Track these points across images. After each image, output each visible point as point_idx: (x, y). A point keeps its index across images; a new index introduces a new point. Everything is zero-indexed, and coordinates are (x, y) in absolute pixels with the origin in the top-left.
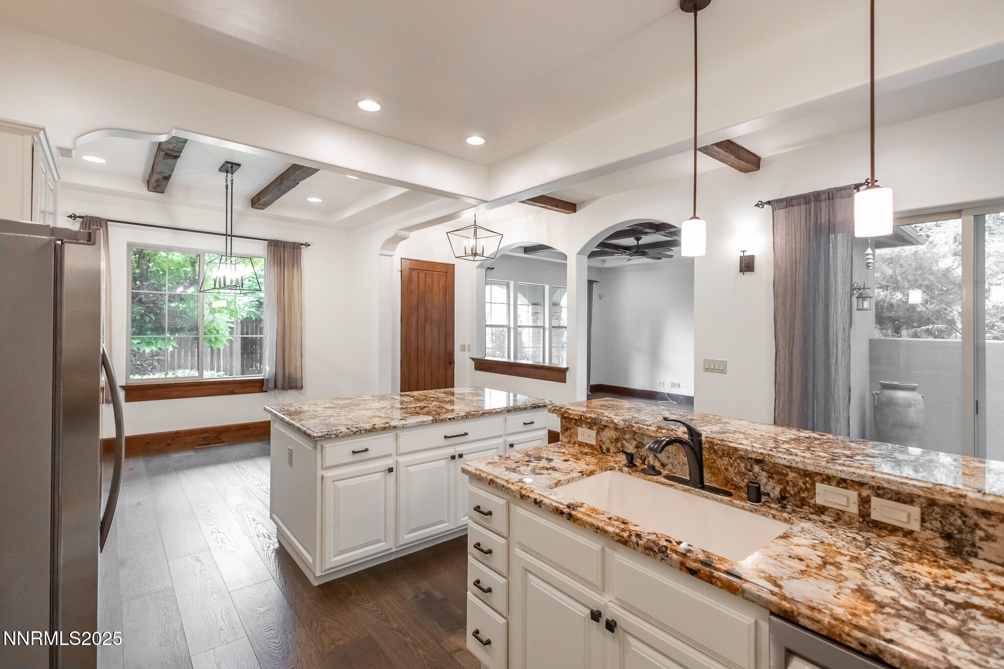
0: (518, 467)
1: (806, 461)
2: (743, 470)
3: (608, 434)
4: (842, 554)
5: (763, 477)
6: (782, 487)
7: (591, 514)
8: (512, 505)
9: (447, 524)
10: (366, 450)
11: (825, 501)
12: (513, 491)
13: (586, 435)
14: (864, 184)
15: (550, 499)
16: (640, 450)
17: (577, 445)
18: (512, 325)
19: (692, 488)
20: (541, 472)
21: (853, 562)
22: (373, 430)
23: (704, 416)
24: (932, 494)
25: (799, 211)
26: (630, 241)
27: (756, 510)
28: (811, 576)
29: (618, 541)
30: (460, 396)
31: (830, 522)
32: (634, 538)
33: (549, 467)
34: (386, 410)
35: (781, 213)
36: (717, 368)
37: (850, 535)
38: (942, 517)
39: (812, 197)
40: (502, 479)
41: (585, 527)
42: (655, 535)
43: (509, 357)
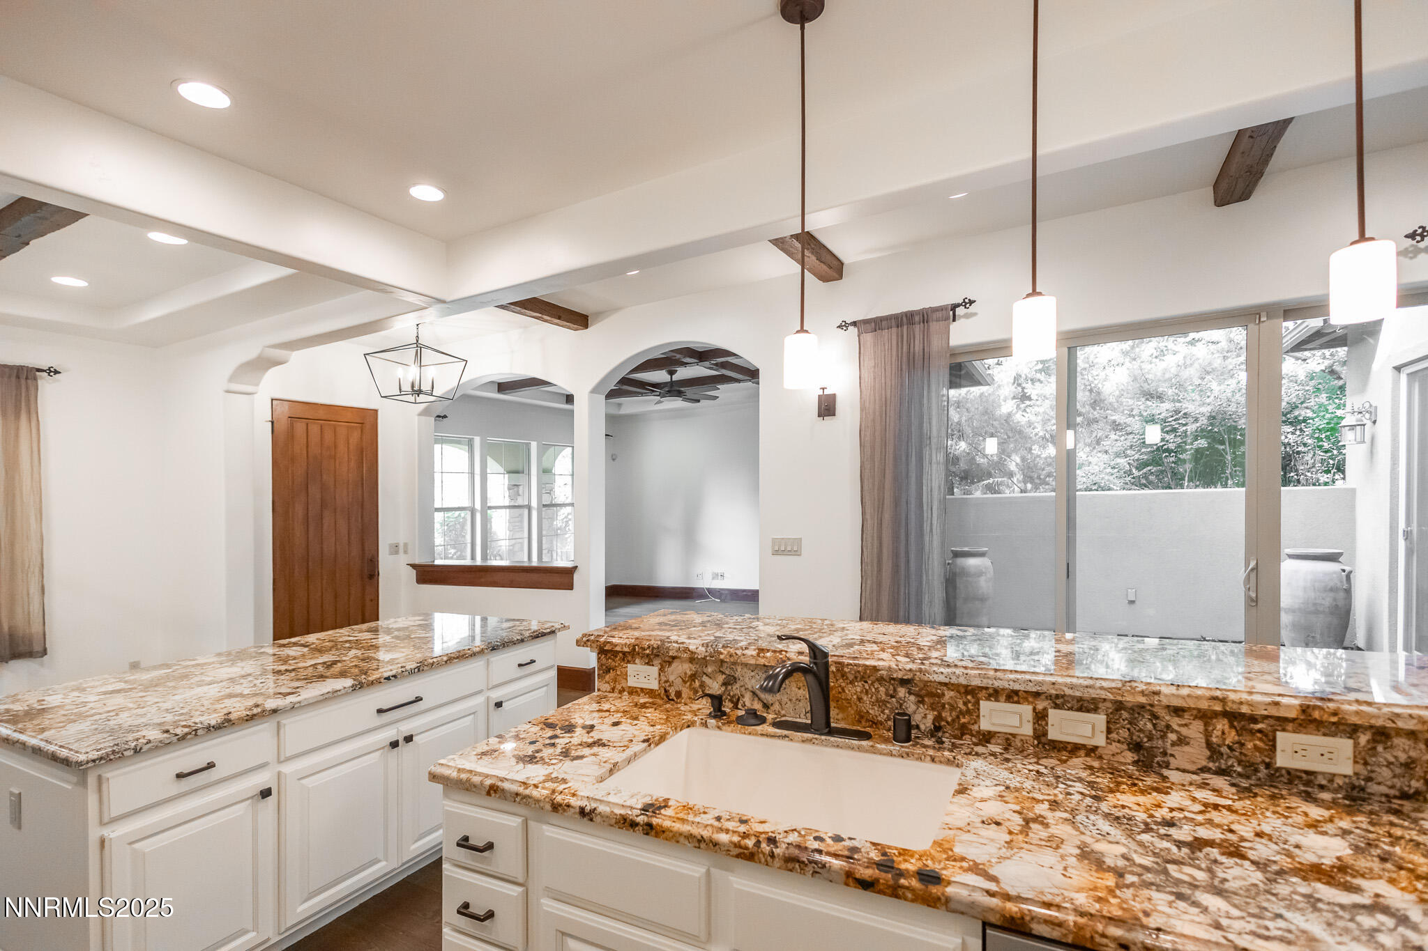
0: (538, 751)
1: (969, 671)
2: (884, 697)
3: (679, 670)
4: (1038, 801)
5: (911, 704)
6: (936, 713)
7: (685, 817)
8: (532, 824)
9: (383, 864)
10: (211, 766)
11: (994, 724)
12: (538, 801)
13: (642, 675)
14: (961, 305)
15: (609, 803)
16: (730, 687)
17: (626, 693)
18: (478, 506)
19: (816, 736)
20: (579, 753)
21: (1055, 810)
22: (227, 724)
23: (810, 622)
24: (1122, 696)
25: (890, 335)
26: (660, 376)
27: (908, 755)
28: (1022, 848)
29: (738, 856)
30: (401, 634)
31: (1001, 754)
32: (765, 847)
33: (590, 740)
34: (250, 678)
35: (868, 338)
36: (789, 549)
37: (1031, 767)
38: (1130, 723)
39: (904, 319)
40: (513, 781)
41: (678, 842)
42: (796, 834)
43: (473, 558)
